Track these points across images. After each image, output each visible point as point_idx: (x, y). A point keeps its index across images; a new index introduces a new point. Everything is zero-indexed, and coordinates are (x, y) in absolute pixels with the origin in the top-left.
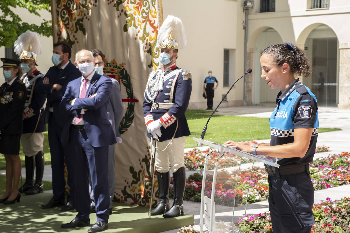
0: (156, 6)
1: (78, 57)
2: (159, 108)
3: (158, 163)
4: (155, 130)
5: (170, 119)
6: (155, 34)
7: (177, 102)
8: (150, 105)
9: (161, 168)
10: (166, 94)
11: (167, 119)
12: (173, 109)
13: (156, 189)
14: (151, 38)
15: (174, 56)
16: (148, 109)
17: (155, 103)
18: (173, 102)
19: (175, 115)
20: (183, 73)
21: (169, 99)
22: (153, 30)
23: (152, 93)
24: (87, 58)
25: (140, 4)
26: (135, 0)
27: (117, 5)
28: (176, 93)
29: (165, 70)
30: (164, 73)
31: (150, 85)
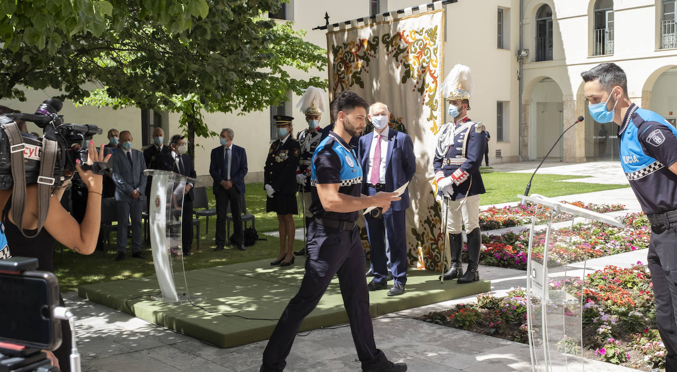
0: (438, 54)
1: (372, 109)
2: (451, 164)
3: (450, 223)
4: (446, 187)
5: (462, 176)
6: (434, 84)
7: (469, 157)
8: (441, 161)
9: (453, 229)
10: (458, 149)
11: (459, 175)
12: (466, 165)
14: (430, 89)
15: (463, 107)
16: (439, 165)
17: (446, 159)
18: (466, 157)
19: (467, 171)
20: (476, 126)
21: (461, 154)
22: (433, 80)
23: (443, 149)
24: (381, 111)
25: (420, 53)
26: (416, 49)
27: (396, 56)
28: (469, 147)
29: (455, 122)
30: (455, 126)
31: (441, 139)
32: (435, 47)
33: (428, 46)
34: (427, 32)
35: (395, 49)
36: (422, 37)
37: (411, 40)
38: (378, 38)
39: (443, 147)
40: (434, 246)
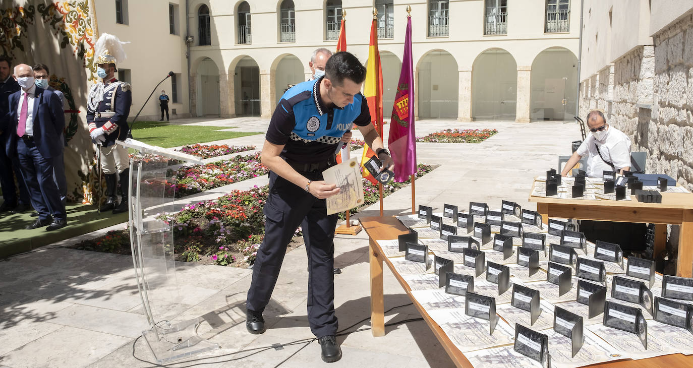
0: (91, 25)
1: (17, 71)
2: (102, 117)
3: (104, 166)
4: (98, 136)
5: (112, 127)
6: (92, 50)
7: (117, 111)
8: (93, 114)
9: (107, 170)
10: (107, 104)
11: (109, 126)
12: (115, 118)
13: (105, 189)
14: (88, 54)
15: (111, 70)
16: (91, 118)
17: (98, 113)
18: (115, 111)
19: (116, 123)
20: (122, 86)
21: (110, 109)
22: (90, 47)
23: (94, 104)
24: (26, 72)
25: (76, 23)
26: (71, 19)
27: (53, 24)
28: (116, 103)
29: (104, 82)
30: (104, 85)
31: (92, 96)
32: (88, 18)
33: (81, 17)
34: (79, 5)
35: (51, 18)
36: (75, 9)
37: (65, 11)
38: (33, 7)
39: (94, 102)
40: (97, 184)
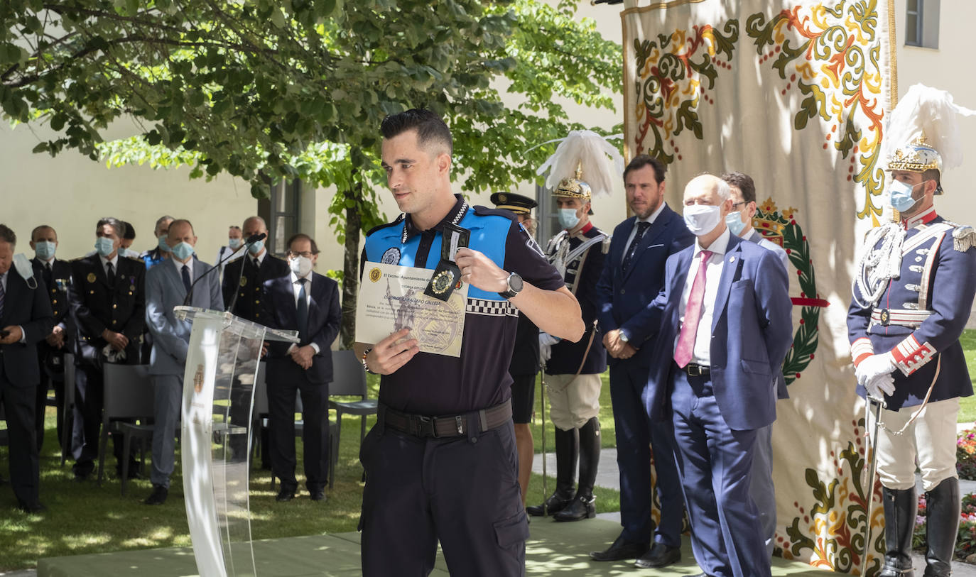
0: (881, 63)
2: (891, 322)
3: (886, 464)
4: (878, 377)
5: (918, 353)
6: (875, 132)
8: (867, 314)
9: (894, 477)
10: (910, 287)
11: (911, 351)
12: (928, 326)
13: (877, 531)
14: (866, 143)
15: (927, 189)
16: (861, 324)
17: (880, 311)
18: (929, 306)
19: (932, 341)
20: (956, 233)
21: (916, 301)
22: (871, 123)
23: (872, 286)
24: (701, 192)
25: (839, 59)
26: (827, 50)
27: (780, 65)
28: (936, 285)
29: (905, 224)
30: (904, 232)
31: (868, 263)
32: (874, 44)
33: (855, 43)
34: (852, 9)
35: (778, 49)
36: (841, 22)
37: (815, 30)
38: (736, 22)
39: (872, 282)
40: (856, 514)
